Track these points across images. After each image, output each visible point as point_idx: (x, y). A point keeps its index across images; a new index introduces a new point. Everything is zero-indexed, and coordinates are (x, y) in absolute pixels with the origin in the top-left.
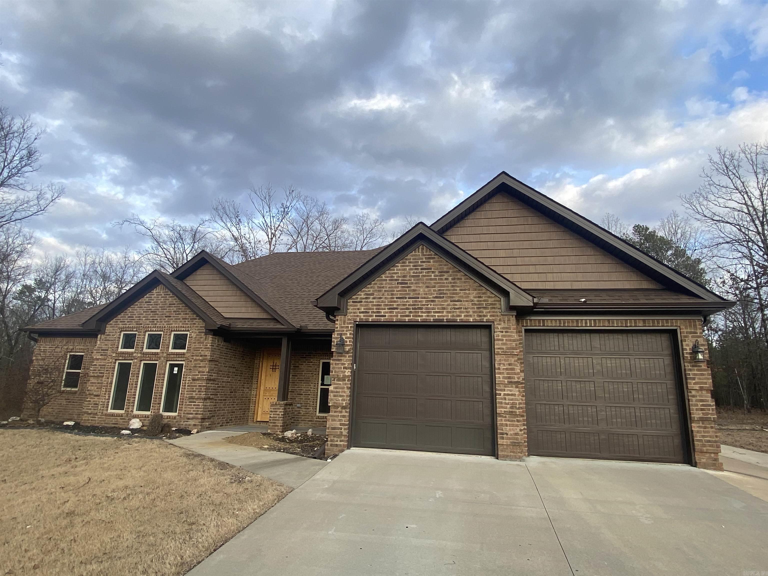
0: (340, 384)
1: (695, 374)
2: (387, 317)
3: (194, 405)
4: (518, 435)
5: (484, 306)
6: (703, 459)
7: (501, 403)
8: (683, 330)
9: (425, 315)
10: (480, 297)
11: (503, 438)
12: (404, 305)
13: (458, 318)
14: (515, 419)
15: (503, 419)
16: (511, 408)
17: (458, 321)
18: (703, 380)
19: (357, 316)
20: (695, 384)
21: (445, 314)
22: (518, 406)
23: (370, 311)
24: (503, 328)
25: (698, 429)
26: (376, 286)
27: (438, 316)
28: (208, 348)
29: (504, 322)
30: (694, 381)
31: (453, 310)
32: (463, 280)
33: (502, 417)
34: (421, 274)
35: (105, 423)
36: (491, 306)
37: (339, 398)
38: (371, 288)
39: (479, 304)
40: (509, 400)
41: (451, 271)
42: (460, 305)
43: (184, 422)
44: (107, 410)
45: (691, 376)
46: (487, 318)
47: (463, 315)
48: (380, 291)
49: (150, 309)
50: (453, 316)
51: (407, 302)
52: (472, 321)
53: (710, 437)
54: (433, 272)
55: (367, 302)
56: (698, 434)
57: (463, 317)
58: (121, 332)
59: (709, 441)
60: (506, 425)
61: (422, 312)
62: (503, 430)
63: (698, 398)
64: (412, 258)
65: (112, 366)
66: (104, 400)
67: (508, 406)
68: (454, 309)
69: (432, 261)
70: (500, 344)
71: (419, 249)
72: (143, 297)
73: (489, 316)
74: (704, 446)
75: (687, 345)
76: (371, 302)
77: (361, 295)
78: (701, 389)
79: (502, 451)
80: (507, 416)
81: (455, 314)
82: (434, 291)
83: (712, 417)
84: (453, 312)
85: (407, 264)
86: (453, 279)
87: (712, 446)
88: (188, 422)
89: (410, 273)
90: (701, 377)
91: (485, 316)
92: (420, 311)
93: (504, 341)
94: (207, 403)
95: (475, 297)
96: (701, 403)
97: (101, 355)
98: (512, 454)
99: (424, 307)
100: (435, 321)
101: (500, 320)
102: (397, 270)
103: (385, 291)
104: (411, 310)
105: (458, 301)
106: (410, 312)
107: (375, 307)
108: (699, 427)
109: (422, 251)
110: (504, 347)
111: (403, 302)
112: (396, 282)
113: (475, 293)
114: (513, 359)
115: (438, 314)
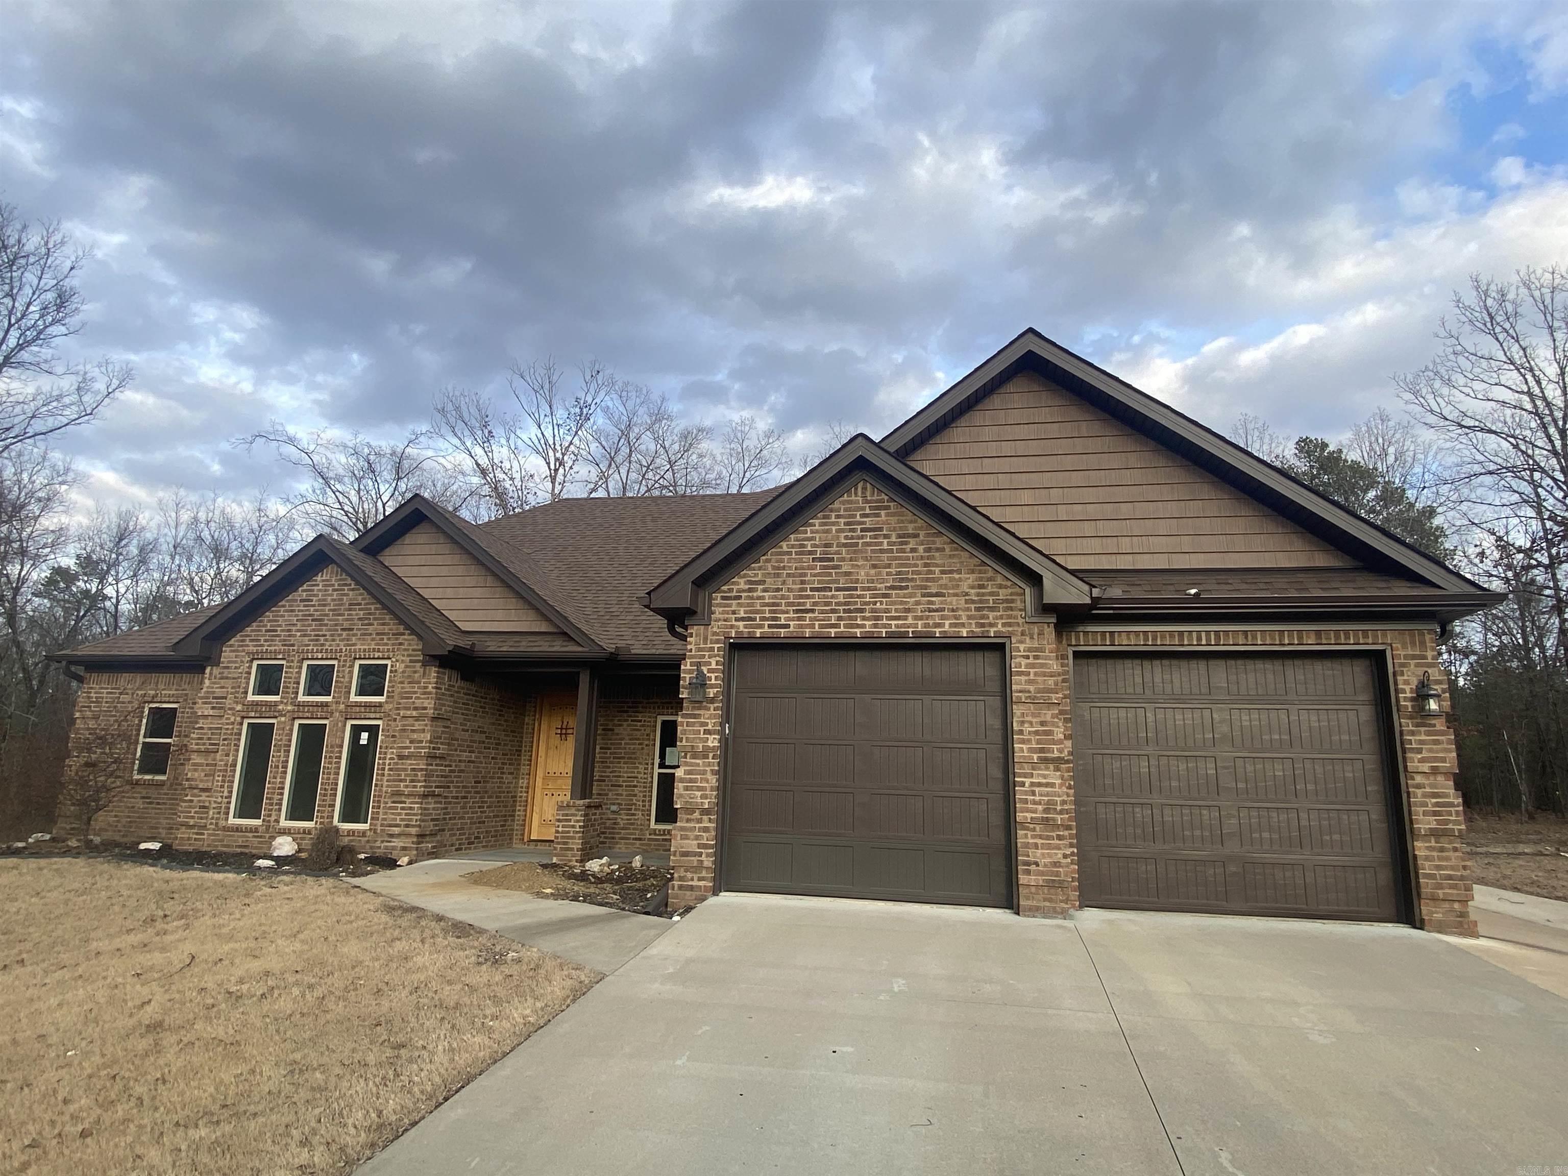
0: (698, 765)
1: (1422, 742)
2: (791, 629)
3: (402, 809)
4: (1060, 866)
5: (991, 605)
6: (1437, 912)
7: (1026, 801)
8: (1399, 652)
9: (871, 623)
10: (981, 587)
11: (1028, 872)
12: (827, 604)
13: (937, 630)
14: (1054, 834)
15: (1029, 833)
16: (1046, 811)
17: (937, 635)
18: (1437, 753)
19: (732, 627)
21: (910, 621)
22: (1059, 808)
23: (758, 616)
24: (1030, 650)
25: (1426, 853)
26: (769, 565)
27: (897, 626)
28: (430, 693)
29: (1032, 638)
30: (1419, 756)
31: (927, 613)
32: (947, 552)
33: (1027, 829)
34: (861, 541)
35: (225, 846)
36: (1005, 605)
37: (696, 793)
38: (760, 568)
39: (981, 601)
40: (1041, 795)
41: (922, 533)
42: (942, 603)
43: (382, 842)
44: (227, 819)
45: (1414, 746)
46: (995, 629)
47: (947, 623)
48: (778, 575)
49: (310, 615)
50: (926, 625)
51: (833, 597)
52: (965, 635)
53: (1452, 868)
54: (886, 536)
55: (752, 598)
56: (1427, 864)
57: (947, 628)
58: (252, 661)
59: (1450, 877)
60: (1036, 846)
61: (864, 618)
62: (1028, 856)
63: (1428, 790)
64: (843, 507)
65: (235, 731)
66: (219, 800)
67: (1040, 808)
68: (930, 612)
69: (883, 513)
70: (1023, 682)
71: (856, 489)
72: (296, 590)
73: (1000, 626)
74: (1440, 886)
75: (1407, 682)
76: (759, 598)
77: (738, 584)
78: (1435, 771)
79: (1027, 898)
80: (1038, 828)
81: (931, 622)
82: (888, 574)
83: (1456, 827)
84: (927, 618)
85: (833, 520)
86: (928, 550)
87: (1455, 887)
88: (390, 842)
89: (838, 537)
90: (1434, 747)
91: (991, 625)
92: (859, 615)
93: (1032, 677)
94: (430, 803)
95: (973, 587)
96: (1434, 800)
97: (213, 708)
98: (1047, 904)
99: (867, 607)
100: (890, 635)
101: (1023, 634)
102: (812, 532)
103: (789, 575)
104: (841, 614)
105: (937, 595)
106: (840, 619)
107: (767, 608)
108: (1428, 848)
109: (863, 493)
110: (1032, 688)
111: (825, 597)
112: (811, 557)
113: (971, 579)
114: (1050, 712)
115: (896, 622)
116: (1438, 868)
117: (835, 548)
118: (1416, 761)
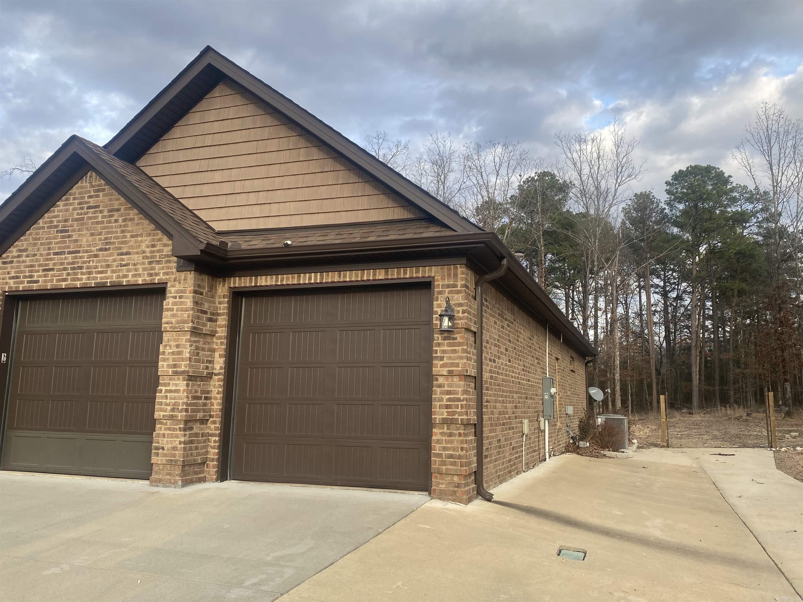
1: (444, 352)
2: (40, 283)
4: (177, 450)
5: (158, 259)
6: (442, 484)
7: (161, 404)
8: (439, 283)
9: (86, 277)
10: (153, 246)
11: (157, 454)
12: (62, 264)
13: (124, 280)
14: (177, 427)
15: (163, 427)
16: (173, 410)
17: (124, 284)
18: (454, 360)
19: (7, 283)
20: (442, 366)
21: (109, 274)
22: (180, 408)
23: (21, 275)
24: (177, 292)
25: (439, 437)
26: (31, 237)
27: (101, 278)
29: (180, 283)
30: (441, 363)
31: (119, 268)
32: (136, 221)
33: (161, 423)
34: (86, 216)
36: (166, 259)
38: (25, 240)
39: (152, 257)
40: (171, 399)
41: (123, 208)
42: (128, 259)
45: (439, 354)
46: (159, 277)
47: (130, 274)
48: (35, 245)
50: (118, 277)
51: (65, 258)
52: (140, 283)
53: (454, 449)
54: (101, 212)
55: (19, 262)
56: (438, 446)
57: (130, 278)
59: (451, 456)
60: (164, 435)
61: (82, 274)
62: (159, 443)
63: (446, 388)
64: (77, 191)
67: (169, 408)
68: (121, 266)
69: (101, 194)
70: (169, 316)
71: (86, 177)
73: (161, 275)
74: (443, 463)
75: (439, 306)
76: (23, 262)
77: (12, 252)
78: (451, 373)
79: (157, 473)
80: (168, 422)
81: (121, 274)
82: (100, 240)
83: (460, 418)
84: (119, 270)
85: (71, 201)
86: (124, 220)
87: (454, 464)
89: (73, 214)
90: (452, 355)
91: (157, 274)
92: (79, 271)
93: (175, 312)
95: (148, 247)
96: (448, 397)
98: (168, 477)
99: (84, 265)
100: (98, 285)
101: (175, 280)
102: (58, 211)
103: (42, 244)
104: (70, 271)
105: (127, 253)
106: (68, 274)
107: (27, 269)
108: (442, 434)
109: (90, 180)
110: (173, 320)
111: (61, 259)
112: (56, 230)
113: (147, 240)
114: (185, 338)
115: (100, 275)
116: (444, 449)
117: (70, 223)
118: (439, 366)
